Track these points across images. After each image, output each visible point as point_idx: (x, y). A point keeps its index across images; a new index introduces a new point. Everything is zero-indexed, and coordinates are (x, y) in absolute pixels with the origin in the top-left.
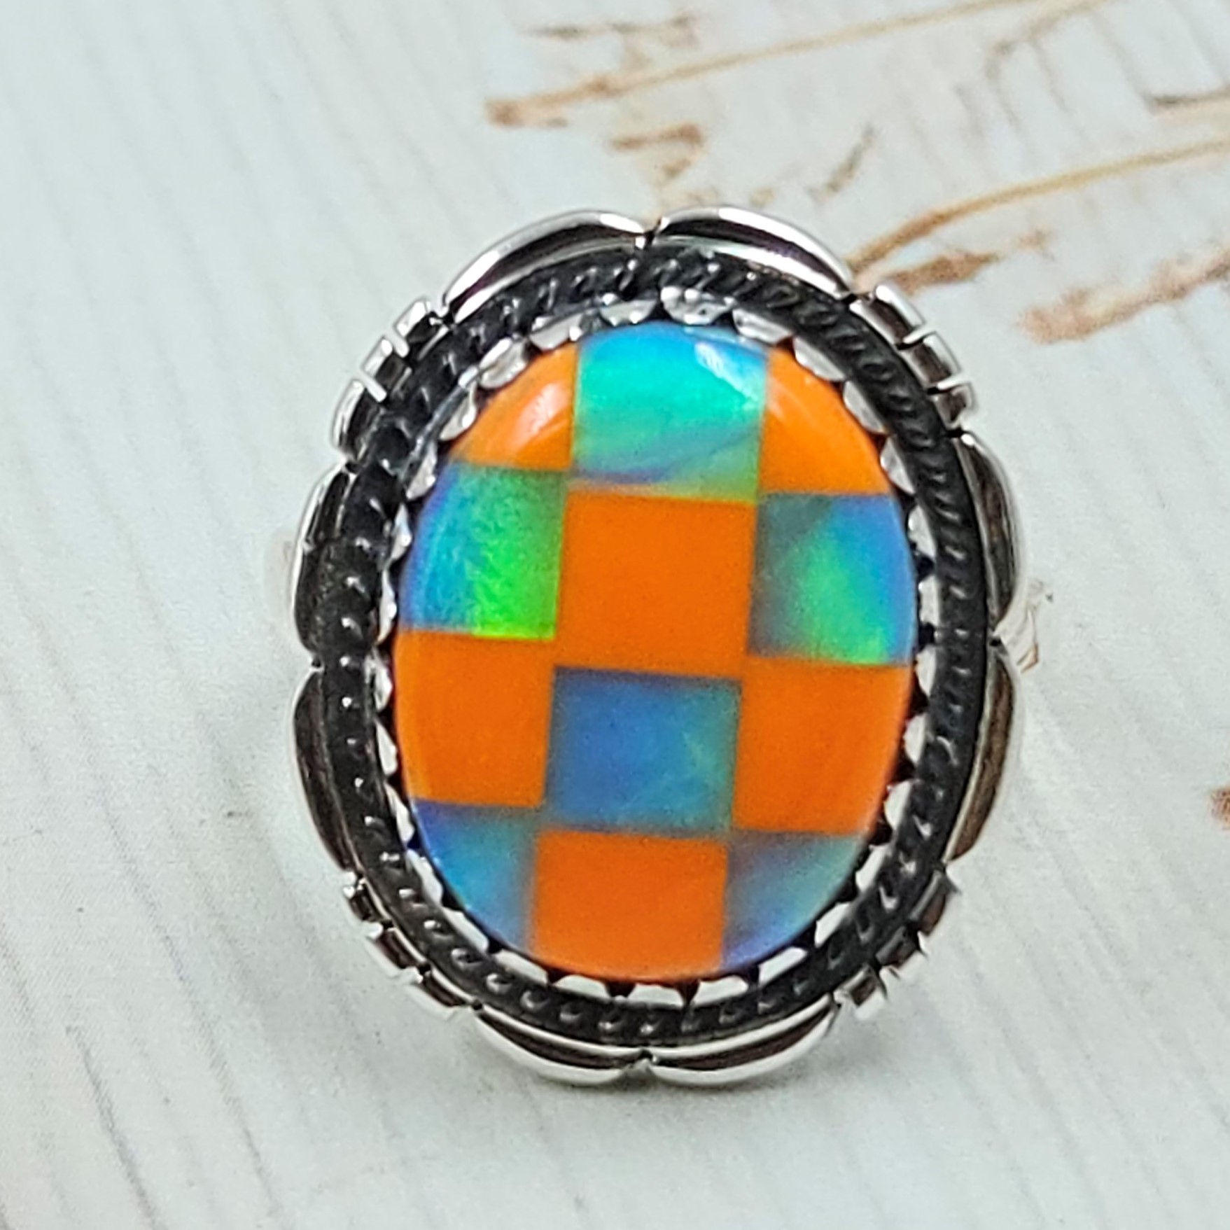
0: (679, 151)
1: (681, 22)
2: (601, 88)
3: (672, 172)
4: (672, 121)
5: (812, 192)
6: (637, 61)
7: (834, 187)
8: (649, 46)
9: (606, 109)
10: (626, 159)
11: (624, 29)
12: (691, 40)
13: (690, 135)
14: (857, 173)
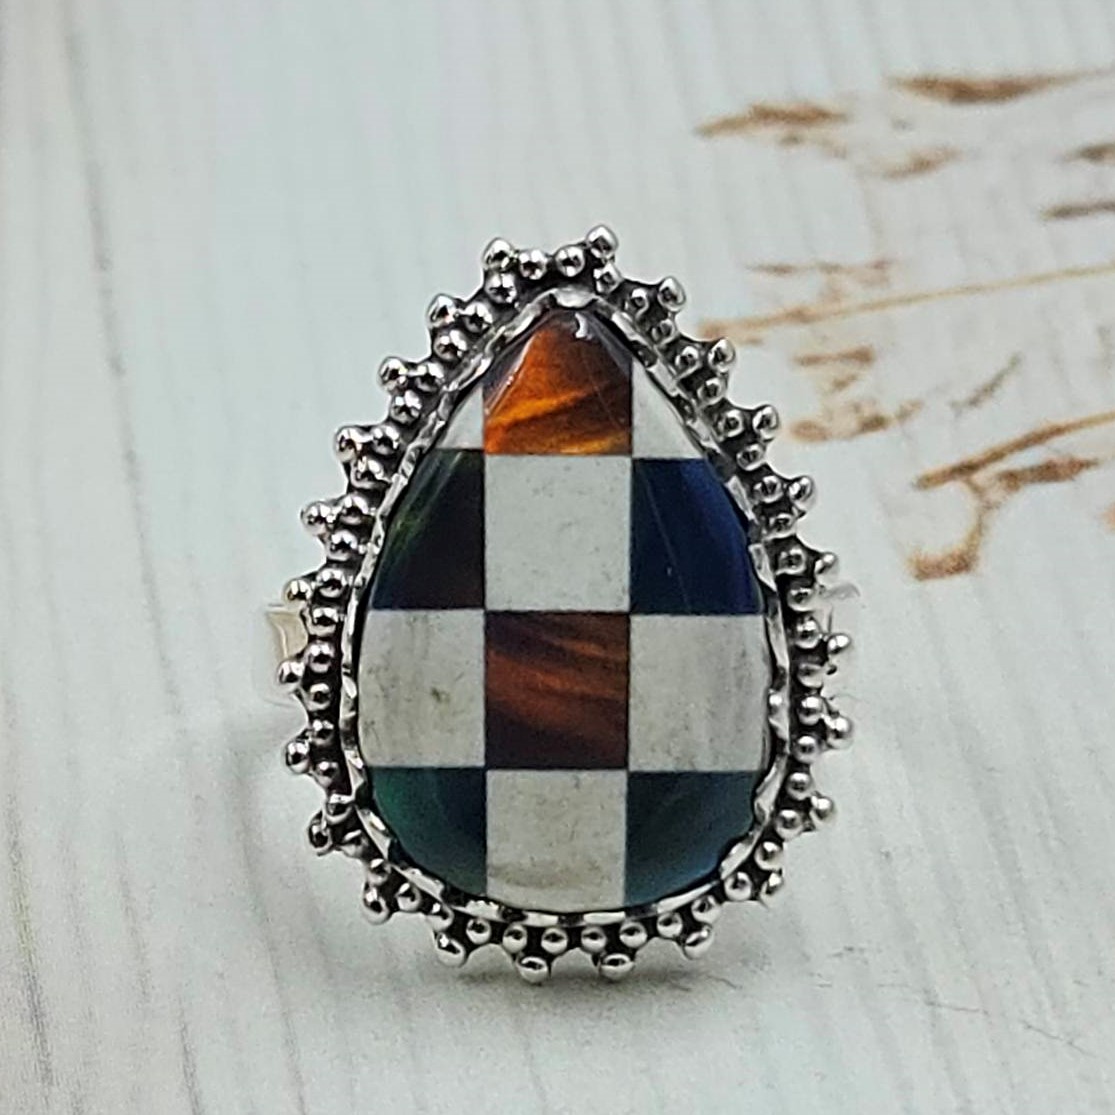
0: (850, 368)
1: (880, 265)
2: (800, 316)
3: (840, 385)
4: (850, 345)
5: (954, 405)
6: (834, 295)
7: (974, 402)
8: (847, 283)
9: (799, 332)
10: (805, 373)
11: (830, 269)
12: (884, 281)
13: (863, 357)
14: (998, 392)
